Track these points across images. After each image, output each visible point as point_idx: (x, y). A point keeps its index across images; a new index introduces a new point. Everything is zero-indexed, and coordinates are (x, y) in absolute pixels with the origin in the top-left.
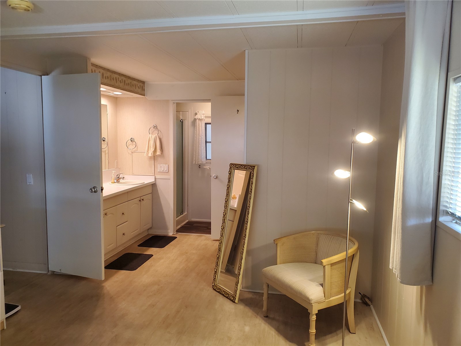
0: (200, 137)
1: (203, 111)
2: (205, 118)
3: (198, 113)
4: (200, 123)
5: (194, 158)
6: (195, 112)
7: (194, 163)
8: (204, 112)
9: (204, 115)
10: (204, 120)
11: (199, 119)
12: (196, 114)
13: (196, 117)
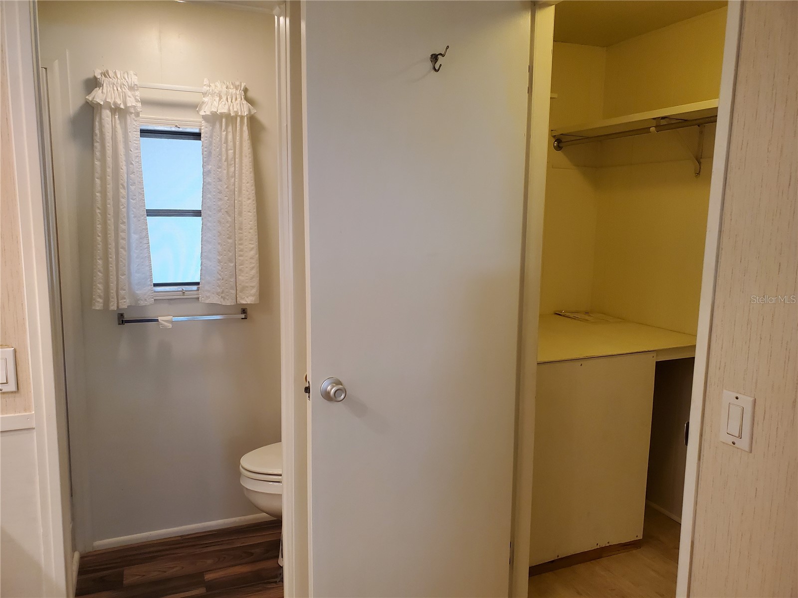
0: (122, 191)
1: (131, 72)
2: (139, 105)
3: (105, 81)
4: (118, 126)
5: (100, 286)
6: (91, 76)
7: (99, 305)
8: (134, 80)
9: (137, 93)
10: (137, 114)
11: (116, 110)
12: (93, 84)
13: (98, 96)
